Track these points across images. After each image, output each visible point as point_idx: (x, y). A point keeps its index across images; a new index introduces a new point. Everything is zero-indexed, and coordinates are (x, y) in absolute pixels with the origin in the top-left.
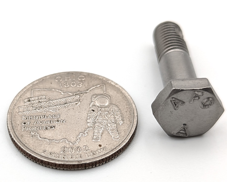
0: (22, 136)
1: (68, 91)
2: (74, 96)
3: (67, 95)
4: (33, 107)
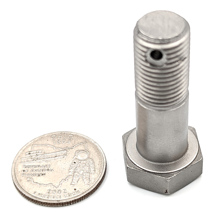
0: (21, 180)
1: (59, 147)
2: (63, 151)
3: (58, 150)
4: (32, 159)
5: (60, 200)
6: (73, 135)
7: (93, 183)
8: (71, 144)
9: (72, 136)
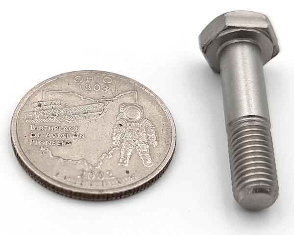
0: (29, 151)
1: (90, 96)
2: (98, 104)
3: (88, 102)
4: (44, 114)
5: (103, 190)
6: (111, 77)
7: (158, 163)
8: (111, 93)
9: (110, 79)
